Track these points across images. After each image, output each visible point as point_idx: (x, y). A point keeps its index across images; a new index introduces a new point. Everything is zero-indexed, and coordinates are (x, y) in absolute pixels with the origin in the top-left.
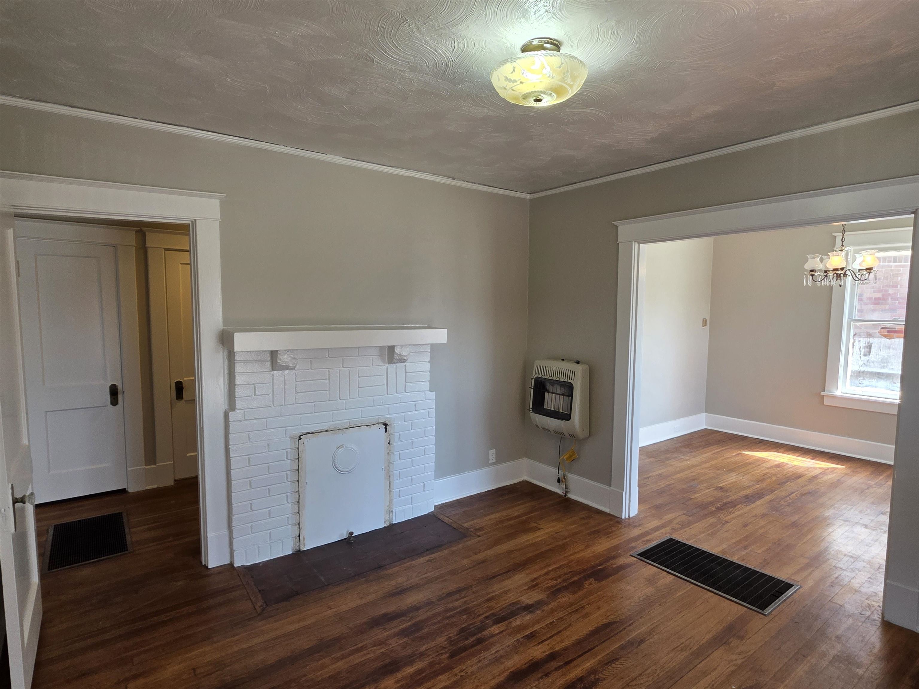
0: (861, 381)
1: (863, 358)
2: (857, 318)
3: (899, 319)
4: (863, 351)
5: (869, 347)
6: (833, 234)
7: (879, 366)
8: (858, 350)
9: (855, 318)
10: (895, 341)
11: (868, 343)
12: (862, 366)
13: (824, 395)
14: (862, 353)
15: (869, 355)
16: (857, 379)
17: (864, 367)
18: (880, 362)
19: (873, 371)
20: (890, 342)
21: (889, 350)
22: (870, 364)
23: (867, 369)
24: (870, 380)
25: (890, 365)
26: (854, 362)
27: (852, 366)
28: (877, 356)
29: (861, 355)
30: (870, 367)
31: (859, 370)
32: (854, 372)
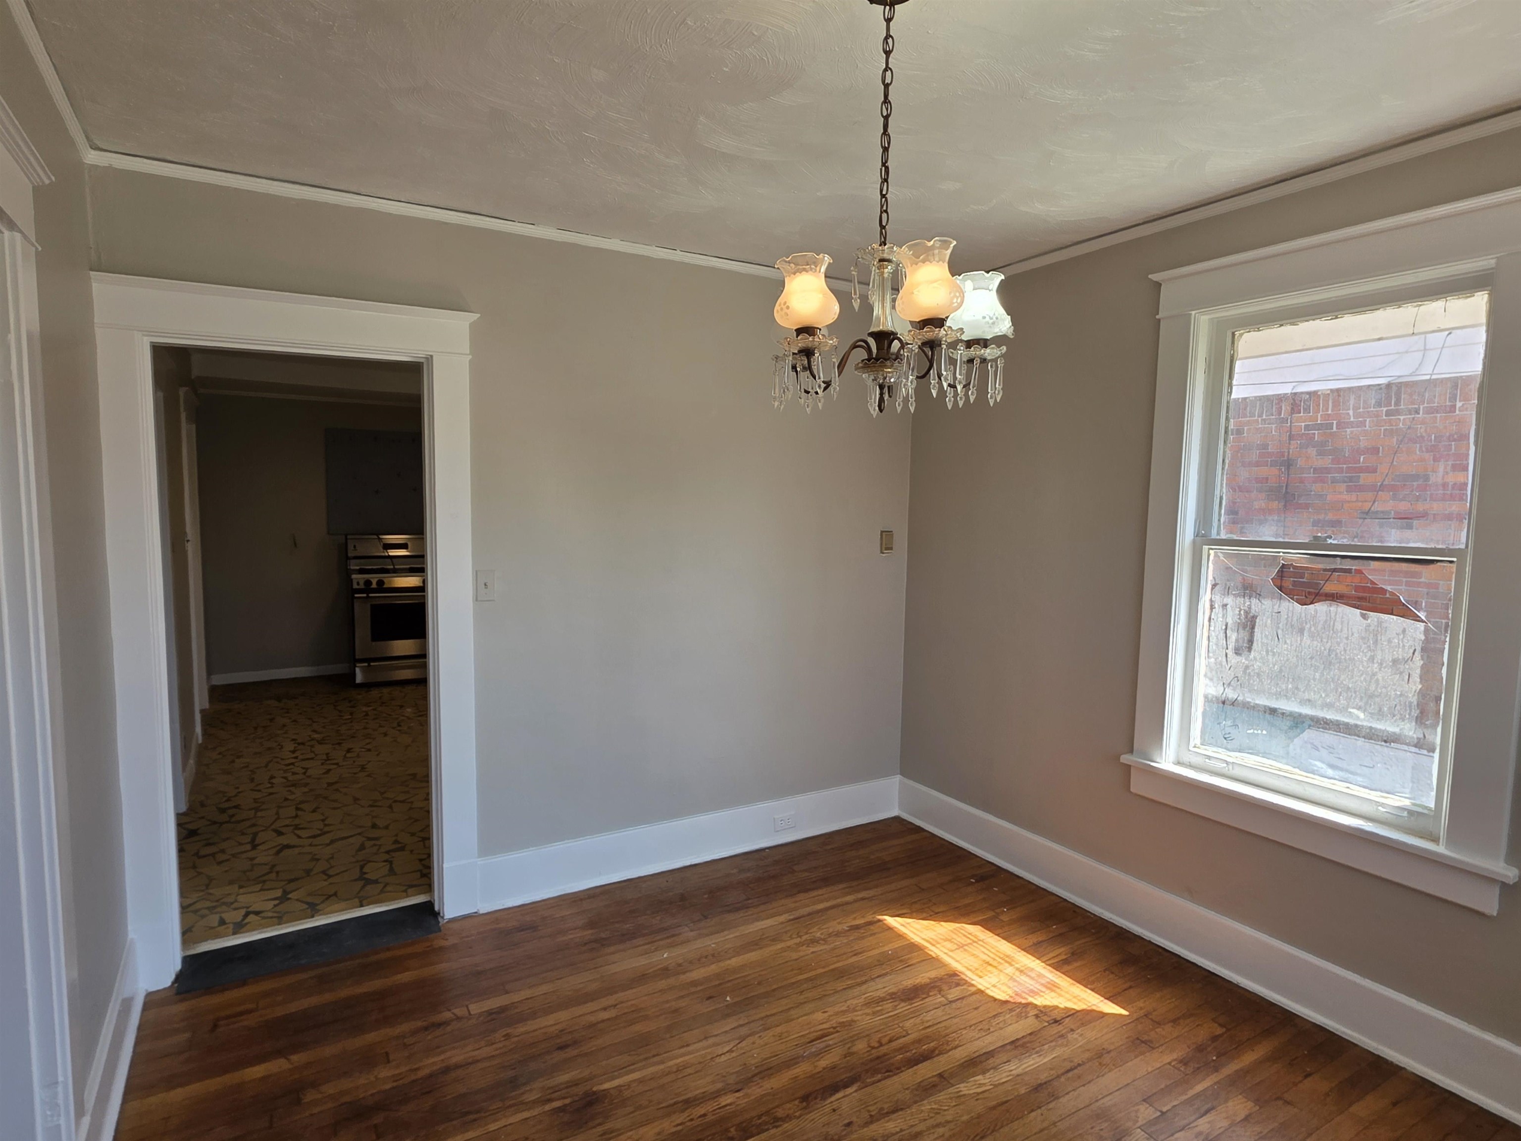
0: (1228, 730)
1: (1234, 659)
2: (1223, 536)
3: (1329, 541)
4: (1233, 636)
5: (1249, 623)
6: (1150, 276)
7: (1274, 690)
8: (1222, 635)
9: (1218, 534)
10: (1316, 611)
11: (1246, 613)
12: (1229, 684)
13: (1129, 766)
14: (1231, 646)
15: (1250, 649)
16: (1219, 724)
17: (1234, 690)
18: (1277, 676)
19: (1257, 702)
20: (1303, 615)
21: (1301, 641)
22: (1251, 682)
23: (1244, 695)
24: (1251, 731)
25: (1302, 687)
26: (1211, 670)
27: (1208, 681)
28: (1270, 657)
29: (1227, 649)
30: (1250, 691)
31: (1224, 694)
32: (1212, 700)
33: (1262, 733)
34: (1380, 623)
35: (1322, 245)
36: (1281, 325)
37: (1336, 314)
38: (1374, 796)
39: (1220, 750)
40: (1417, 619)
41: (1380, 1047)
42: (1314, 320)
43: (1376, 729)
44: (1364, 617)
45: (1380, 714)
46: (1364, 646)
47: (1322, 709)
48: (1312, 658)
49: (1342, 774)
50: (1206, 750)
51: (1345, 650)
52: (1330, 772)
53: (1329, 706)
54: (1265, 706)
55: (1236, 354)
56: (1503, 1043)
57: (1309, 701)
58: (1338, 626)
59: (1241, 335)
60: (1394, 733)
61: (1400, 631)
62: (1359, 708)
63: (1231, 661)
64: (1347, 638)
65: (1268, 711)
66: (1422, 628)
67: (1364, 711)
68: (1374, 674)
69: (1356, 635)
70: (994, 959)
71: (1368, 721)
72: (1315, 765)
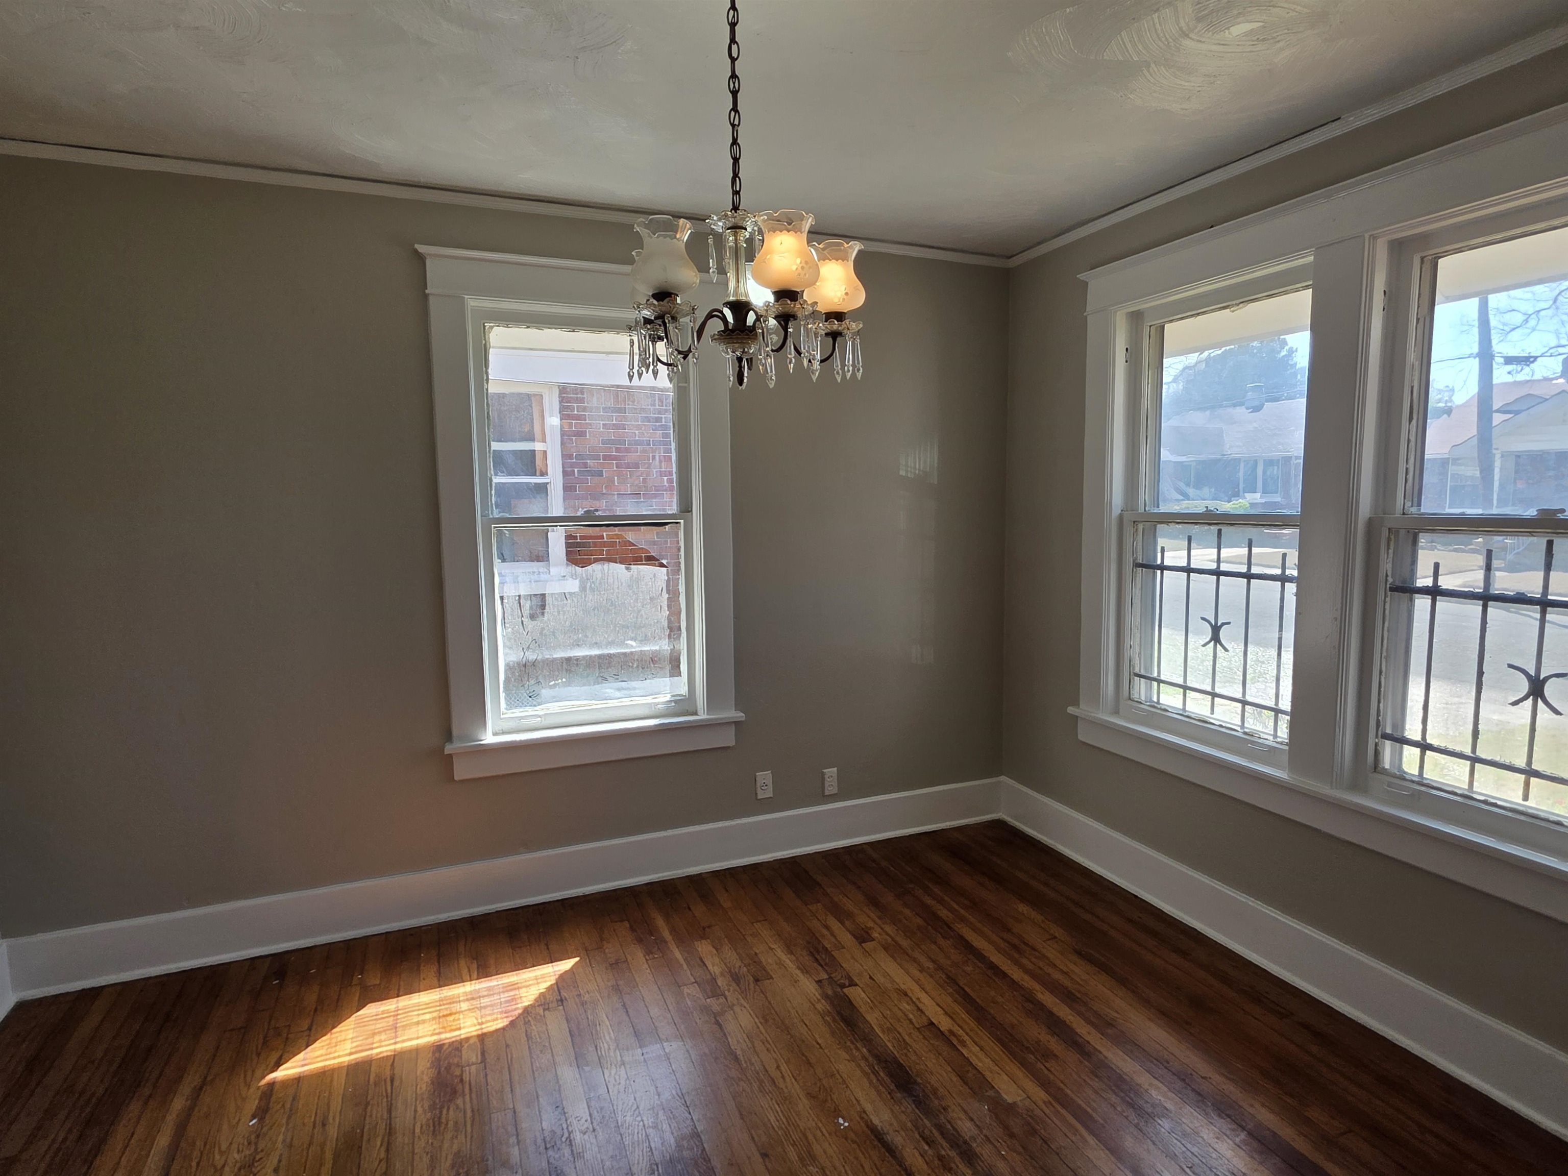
0: (531, 689)
1: (529, 625)
4: (527, 605)
6: (418, 247)
7: (568, 642)
8: (516, 605)
10: (593, 571)
12: (528, 648)
13: (451, 755)
14: (526, 614)
15: (543, 613)
16: (523, 686)
17: (534, 651)
18: (568, 630)
19: (555, 656)
20: (584, 575)
21: (585, 597)
22: (548, 640)
23: (542, 653)
24: (553, 683)
25: (590, 635)
26: (509, 639)
27: (507, 650)
28: (561, 617)
29: (522, 616)
30: (547, 649)
31: (525, 658)
32: (514, 666)
33: (562, 682)
34: (639, 572)
35: (582, 270)
36: (528, 327)
37: (574, 328)
38: (649, 700)
39: (527, 709)
40: (662, 565)
41: (685, 870)
42: (556, 329)
43: (644, 651)
44: (627, 569)
45: (646, 640)
46: (630, 592)
47: (606, 648)
48: (594, 610)
49: (626, 692)
50: (513, 713)
51: (618, 597)
52: (618, 694)
53: (611, 644)
54: (561, 658)
55: (488, 344)
56: (745, 820)
57: (596, 643)
58: (611, 580)
59: (492, 328)
60: (656, 651)
61: (652, 576)
62: (632, 639)
63: (527, 628)
64: (618, 588)
65: (565, 661)
66: (665, 572)
67: (635, 641)
68: (639, 611)
69: (624, 584)
70: (439, 1010)
71: (639, 647)
72: (606, 693)
